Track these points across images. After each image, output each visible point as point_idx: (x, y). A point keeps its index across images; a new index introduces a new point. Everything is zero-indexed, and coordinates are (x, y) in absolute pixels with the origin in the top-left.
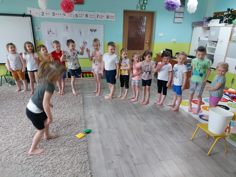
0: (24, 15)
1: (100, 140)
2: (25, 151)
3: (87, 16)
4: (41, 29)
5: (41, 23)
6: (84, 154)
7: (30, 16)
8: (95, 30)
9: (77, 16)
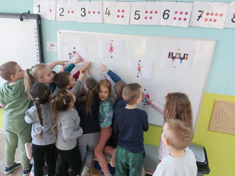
3: (166, 16)
7: (37, 17)
8: (182, 56)
9: (137, 17)
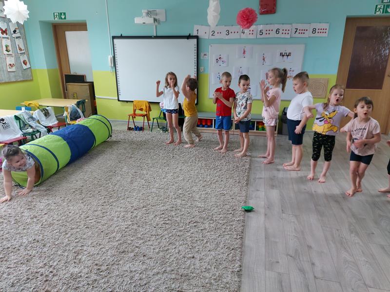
0: (189, 37)
1: (265, 225)
2: (163, 214)
3: (278, 32)
4: (208, 57)
5: (210, 46)
6: (236, 238)
7: (197, 37)
9: (261, 33)
